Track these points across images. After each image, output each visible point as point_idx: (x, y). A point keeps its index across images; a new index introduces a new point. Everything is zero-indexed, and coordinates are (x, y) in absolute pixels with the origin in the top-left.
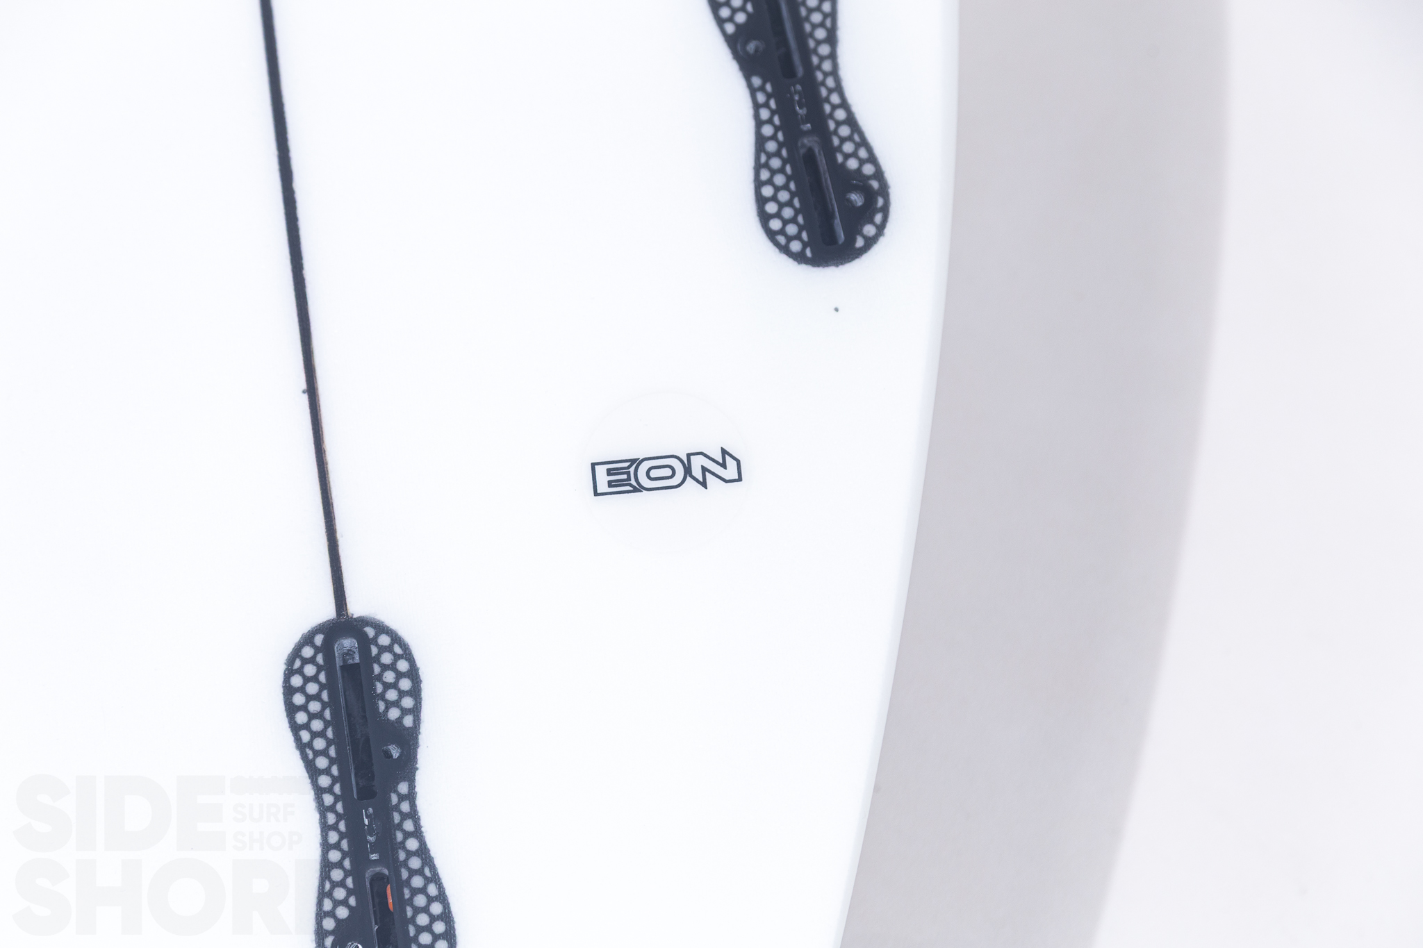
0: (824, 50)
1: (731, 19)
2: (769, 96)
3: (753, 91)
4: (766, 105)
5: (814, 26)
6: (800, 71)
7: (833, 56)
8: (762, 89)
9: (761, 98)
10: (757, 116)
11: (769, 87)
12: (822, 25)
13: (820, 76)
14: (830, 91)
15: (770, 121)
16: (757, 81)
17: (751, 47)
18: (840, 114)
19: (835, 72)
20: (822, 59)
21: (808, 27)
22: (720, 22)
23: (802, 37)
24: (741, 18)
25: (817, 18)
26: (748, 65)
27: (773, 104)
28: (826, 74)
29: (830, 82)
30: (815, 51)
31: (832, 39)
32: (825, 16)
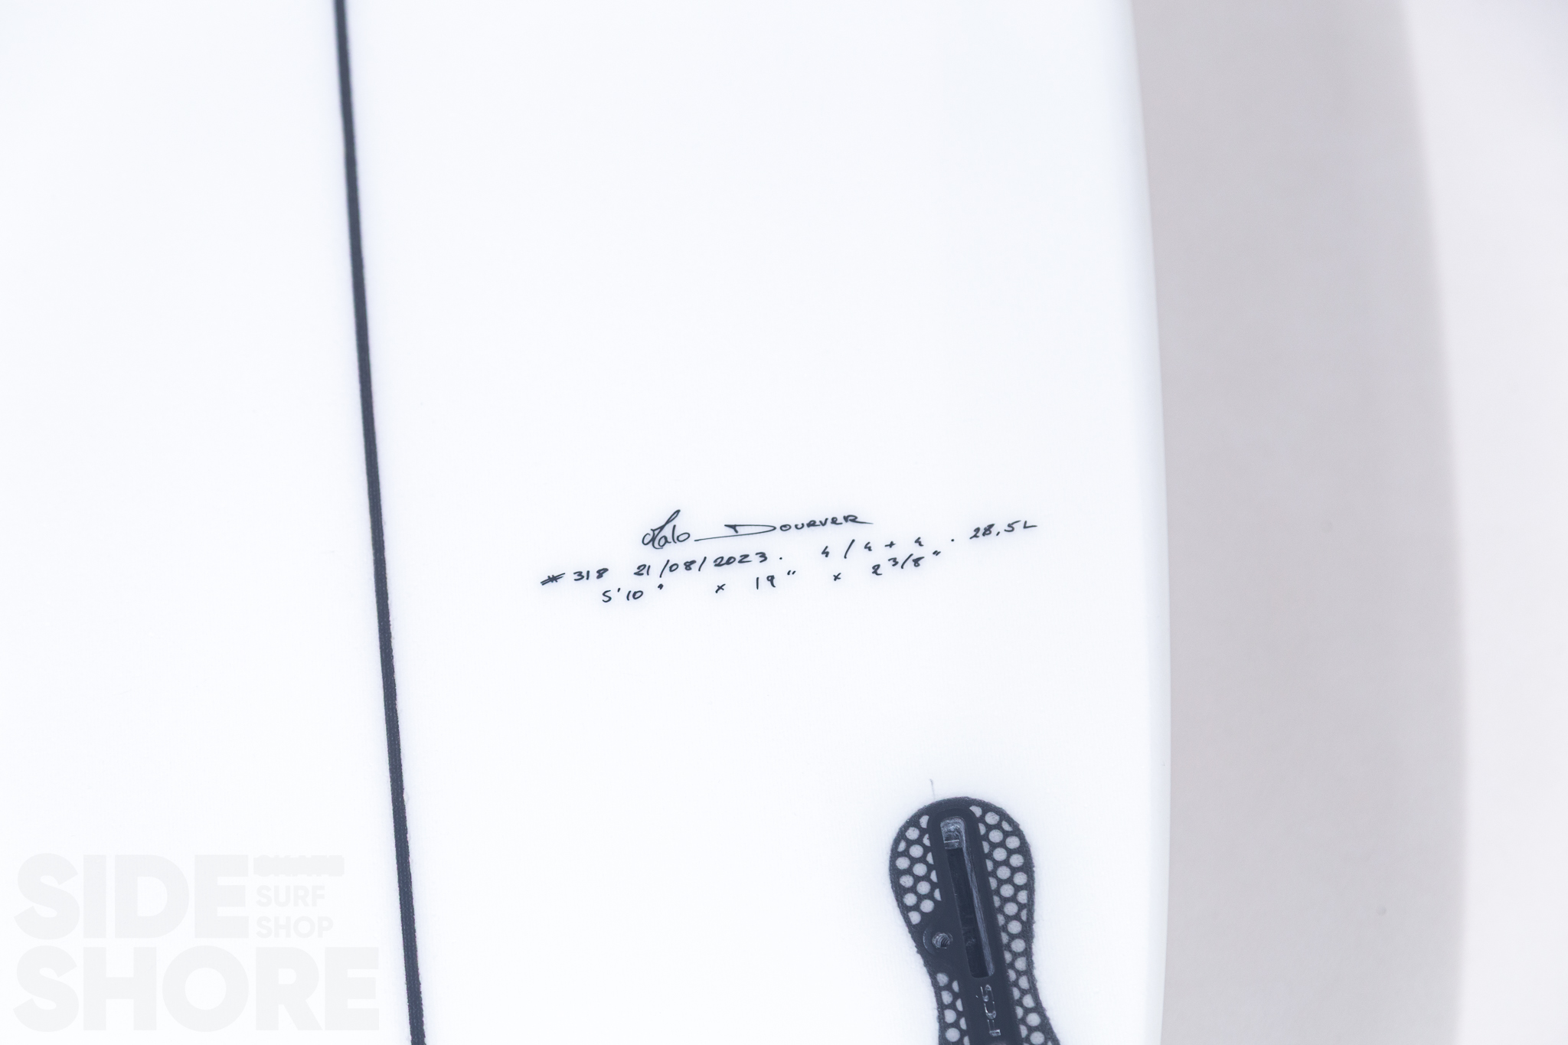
0: (1018, 945)
1: (916, 908)
2: (955, 996)
3: (938, 990)
4: (952, 1006)
5: (1008, 919)
6: (991, 969)
7: (1028, 953)
8: (948, 987)
9: (947, 998)
10: (941, 1018)
11: (955, 986)
12: (1017, 917)
13: (1012, 975)
14: (1023, 992)
15: (956, 1025)
16: (943, 979)
17: (938, 939)
18: (1034, 1019)
19: (1029, 972)
20: (1016, 955)
21: (1001, 919)
22: (905, 910)
23: (994, 931)
24: (927, 906)
25: (1011, 909)
26: (934, 960)
27: (959, 1005)
28: (1019, 974)
29: (1024, 982)
30: (1008, 947)
31: (1027, 934)
32: (1021, 907)
